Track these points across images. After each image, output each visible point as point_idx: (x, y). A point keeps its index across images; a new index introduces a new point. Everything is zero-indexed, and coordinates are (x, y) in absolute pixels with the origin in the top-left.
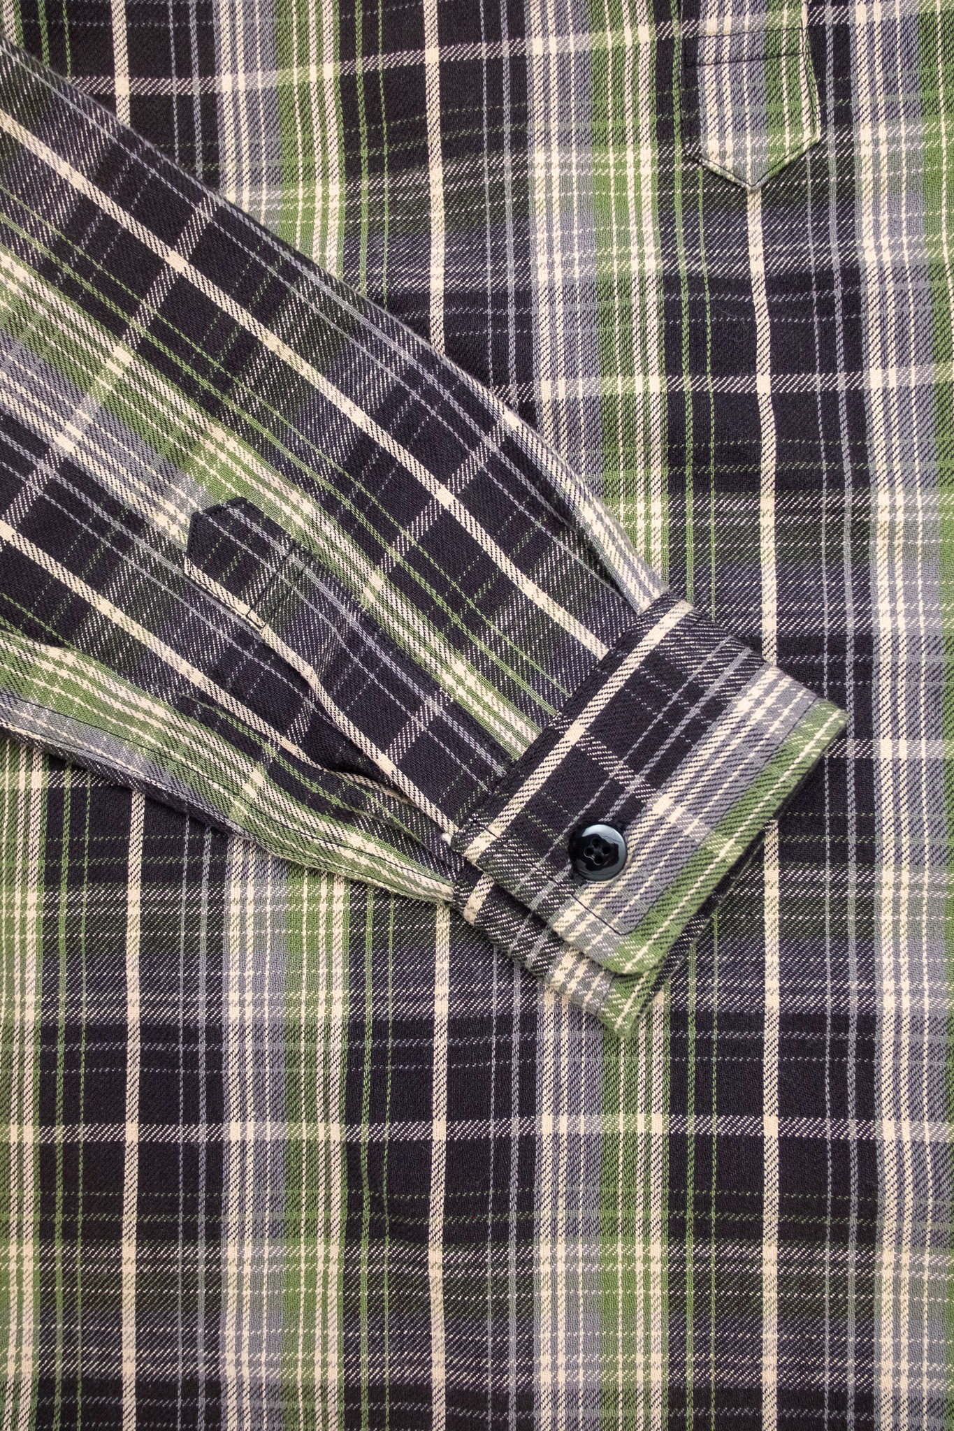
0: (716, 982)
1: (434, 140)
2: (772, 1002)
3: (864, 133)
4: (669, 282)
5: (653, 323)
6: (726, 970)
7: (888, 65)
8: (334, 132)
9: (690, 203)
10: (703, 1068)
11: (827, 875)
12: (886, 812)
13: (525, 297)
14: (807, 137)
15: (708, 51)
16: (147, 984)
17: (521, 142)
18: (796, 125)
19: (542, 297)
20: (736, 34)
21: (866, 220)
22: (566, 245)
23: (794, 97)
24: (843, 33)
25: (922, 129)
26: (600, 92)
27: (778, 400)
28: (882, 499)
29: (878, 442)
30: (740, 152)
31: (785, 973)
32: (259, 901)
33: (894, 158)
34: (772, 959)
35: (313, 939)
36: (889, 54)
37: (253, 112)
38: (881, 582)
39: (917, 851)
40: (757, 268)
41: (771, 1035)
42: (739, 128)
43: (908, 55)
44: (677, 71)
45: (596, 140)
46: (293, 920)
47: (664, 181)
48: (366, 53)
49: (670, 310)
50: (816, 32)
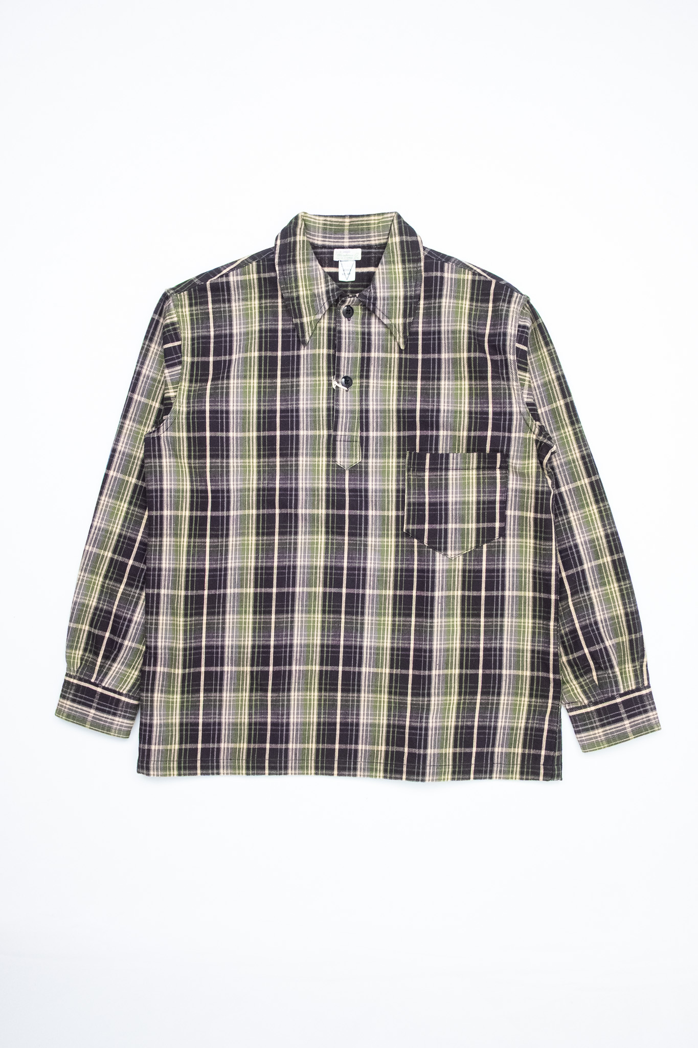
0: (331, 638)
1: (278, 452)
2: (342, 643)
3: (370, 460)
4: (328, 489)
5: (324, 498)
6: (333, 636)
7: (376, 446)
8: (255, 448)
9: (333, 471)
10: (327, 656)
11: (354, 617)
12: (367, 605)
13: (297, 490)
14: (358, 460)
15: (338, 439)
16: (207, 637)
17: (297, 455)
18: (356, 457)
19: (300, 490)
20: (345, 436)
21: (370, 478)
22: (306, 479)
23: (356, 451)
24: (367, 438)
25: (382, 461)
26: (315, 444)
27: (350, 516)
28: (369, 539)
29: (370, 527)
30: (344, 462)
31: (345, 637)
32: (233, 619)
33: (376, 466)
34: (342, 634)
35: (245, 627)
36: (377, 443)
37: (237, 442)
38: (369, 556)
39: (372, 613)
40: (347, 487)
41: (342, 650)
42: (344, 456)
43: (380, 444)
44: (332, 442)
45: (314, 455)
46: (241, 623)
47: (328, 466)
48: (263, 431)
49: (327, 496)
50: (361, 437)
